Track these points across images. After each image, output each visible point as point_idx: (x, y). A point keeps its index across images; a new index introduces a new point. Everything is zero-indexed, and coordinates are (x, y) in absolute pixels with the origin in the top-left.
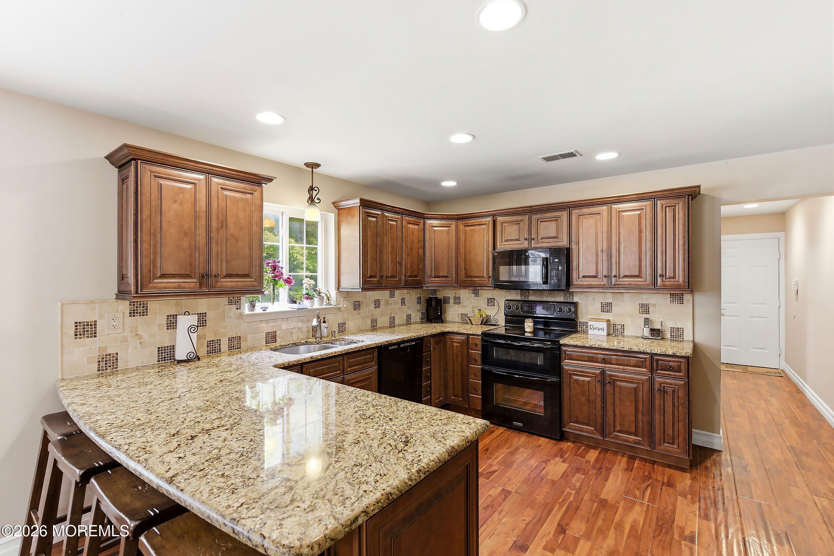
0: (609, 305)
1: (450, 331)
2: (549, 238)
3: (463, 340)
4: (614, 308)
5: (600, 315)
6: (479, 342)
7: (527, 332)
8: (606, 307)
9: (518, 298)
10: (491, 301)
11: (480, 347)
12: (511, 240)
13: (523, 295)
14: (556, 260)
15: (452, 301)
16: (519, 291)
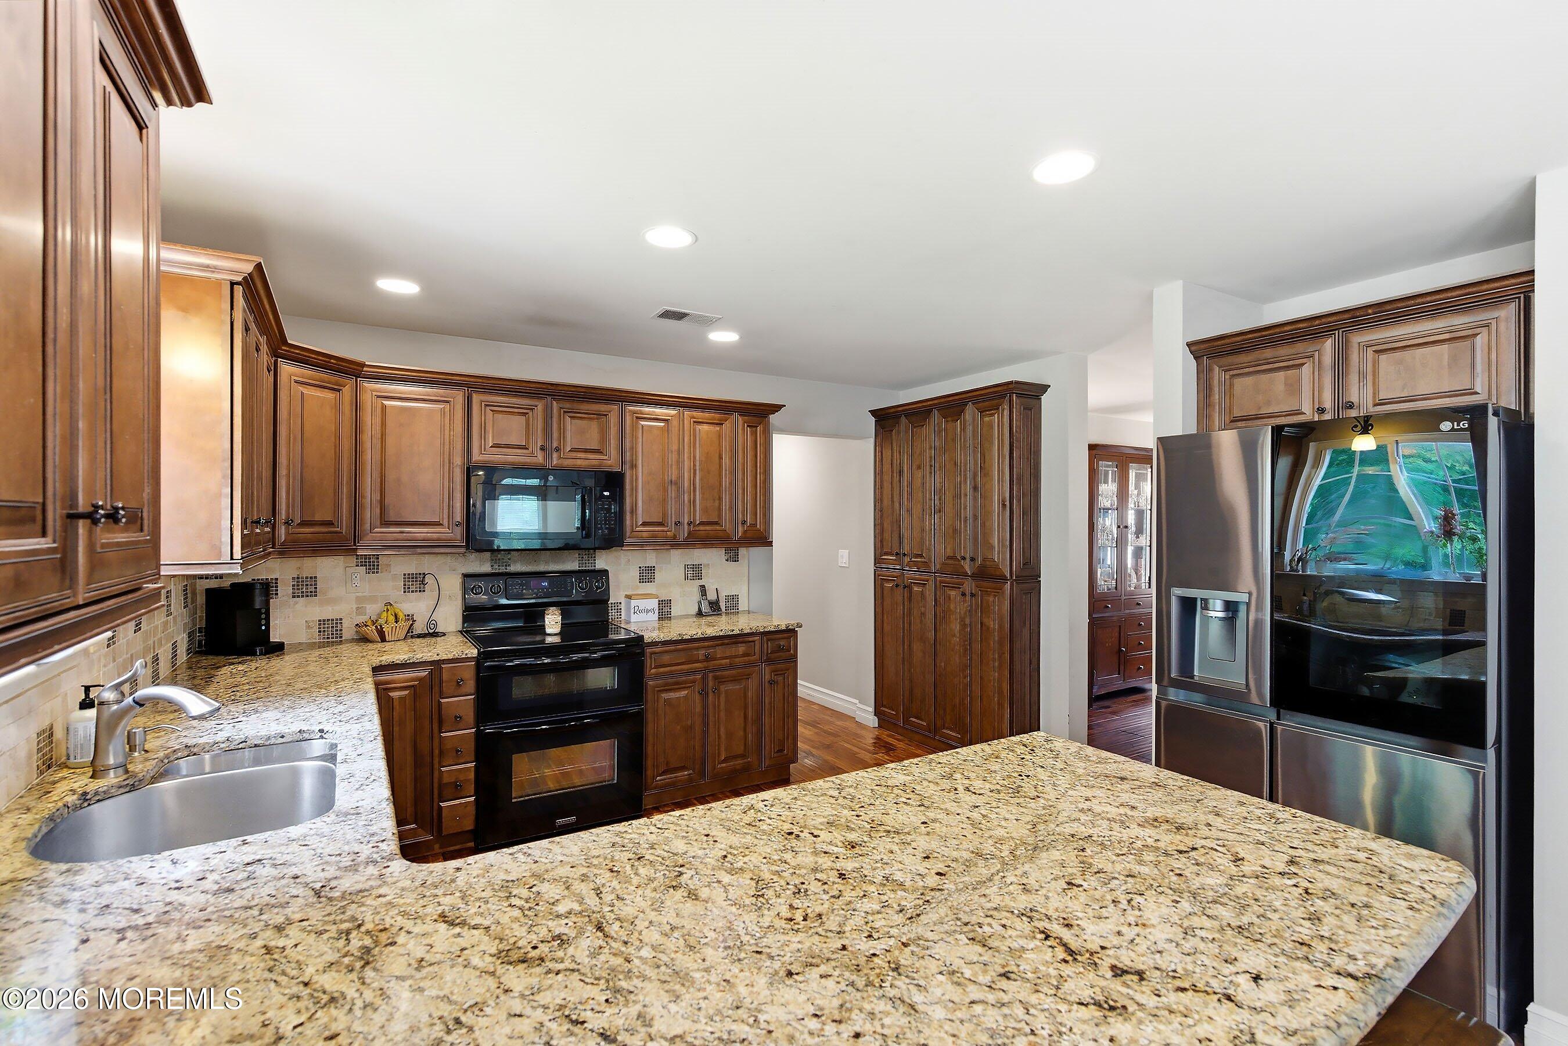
0: (651, 569)
1: (383, 663)
2: (586, 451)
3: (420, 679)
4: (657, 575)
5: (637, 588)
6: (469, 674)
7: (549, 635)
8: (647, 575)
9: (486, 568)
10: (416, 582)
11: (470, 685)
12: (508, 446)
13: (496, 563)
14: (606, 493)
15: (284, 590)
16: (488, 554)
